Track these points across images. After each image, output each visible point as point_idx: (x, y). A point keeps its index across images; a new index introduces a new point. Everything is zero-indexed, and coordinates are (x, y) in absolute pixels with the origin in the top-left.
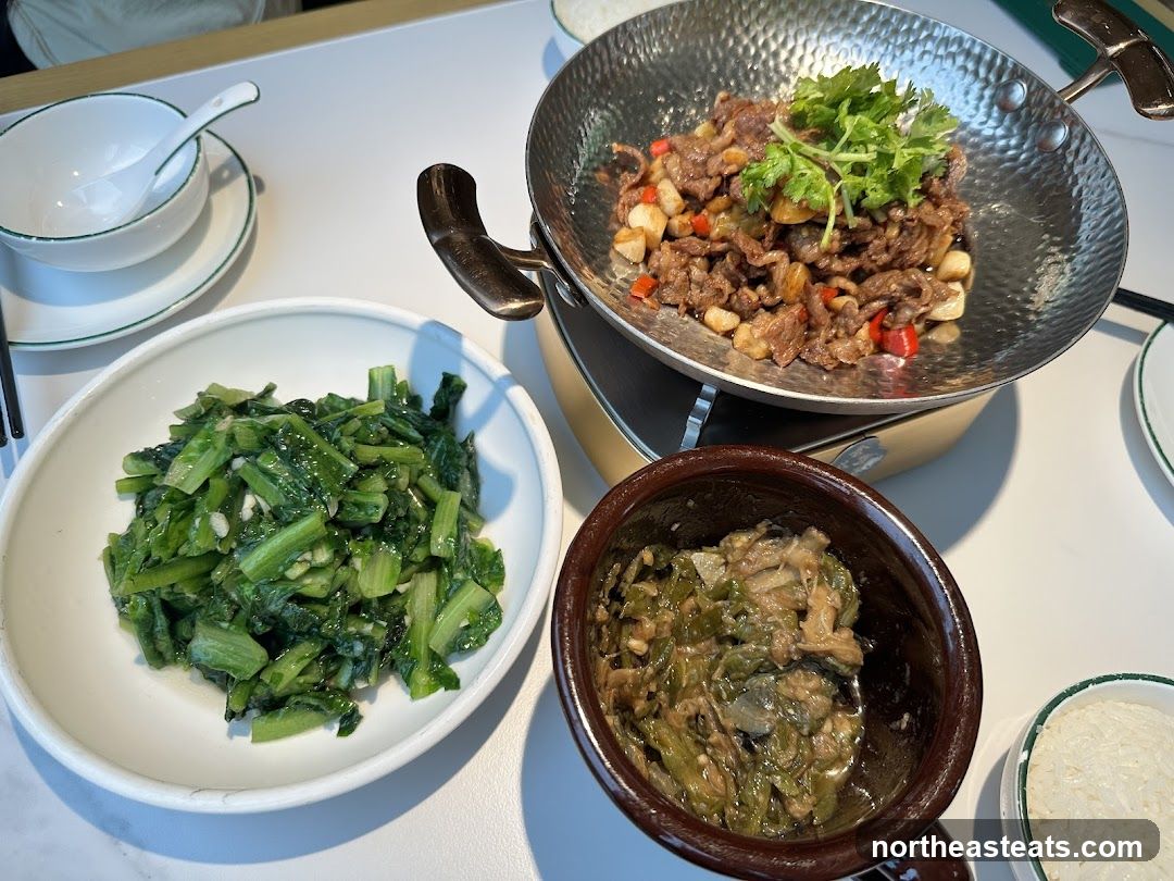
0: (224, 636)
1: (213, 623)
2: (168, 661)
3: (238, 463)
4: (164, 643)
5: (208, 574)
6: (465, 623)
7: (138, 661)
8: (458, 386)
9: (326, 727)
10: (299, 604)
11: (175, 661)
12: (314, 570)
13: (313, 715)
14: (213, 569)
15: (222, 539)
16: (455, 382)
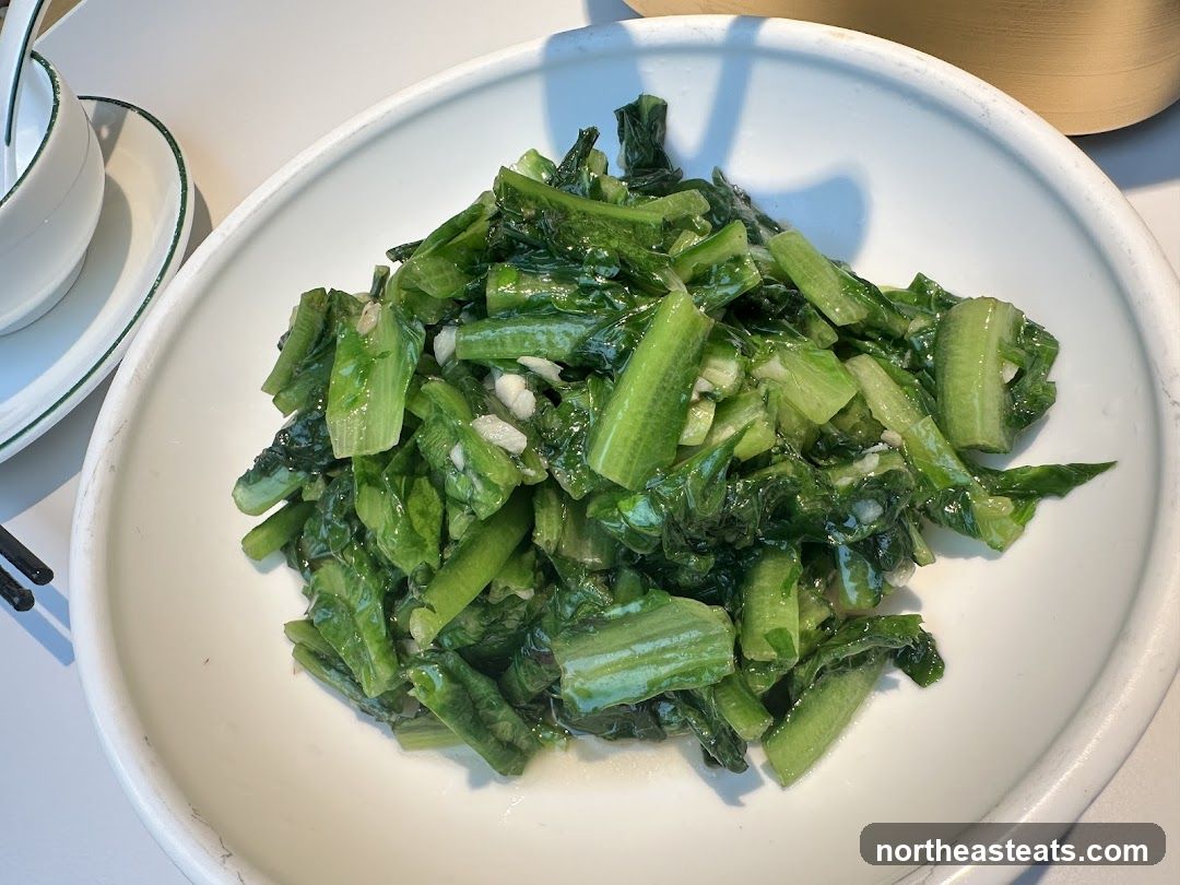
0: (624, 634)
1: (587, 625)
2: (528, 751)
3: (445, 342)
4: (506, 722)
5: (527, 543)
6: (1010, 373)
7: (477, 782)
8: (656, 107)
9: (881, 689)
10: (743, 475)
11: (538, 745)
12: (724, 406)
13: (855, 678)
14: (532, 527)
15: (523, 456)
16: (646, 107)
